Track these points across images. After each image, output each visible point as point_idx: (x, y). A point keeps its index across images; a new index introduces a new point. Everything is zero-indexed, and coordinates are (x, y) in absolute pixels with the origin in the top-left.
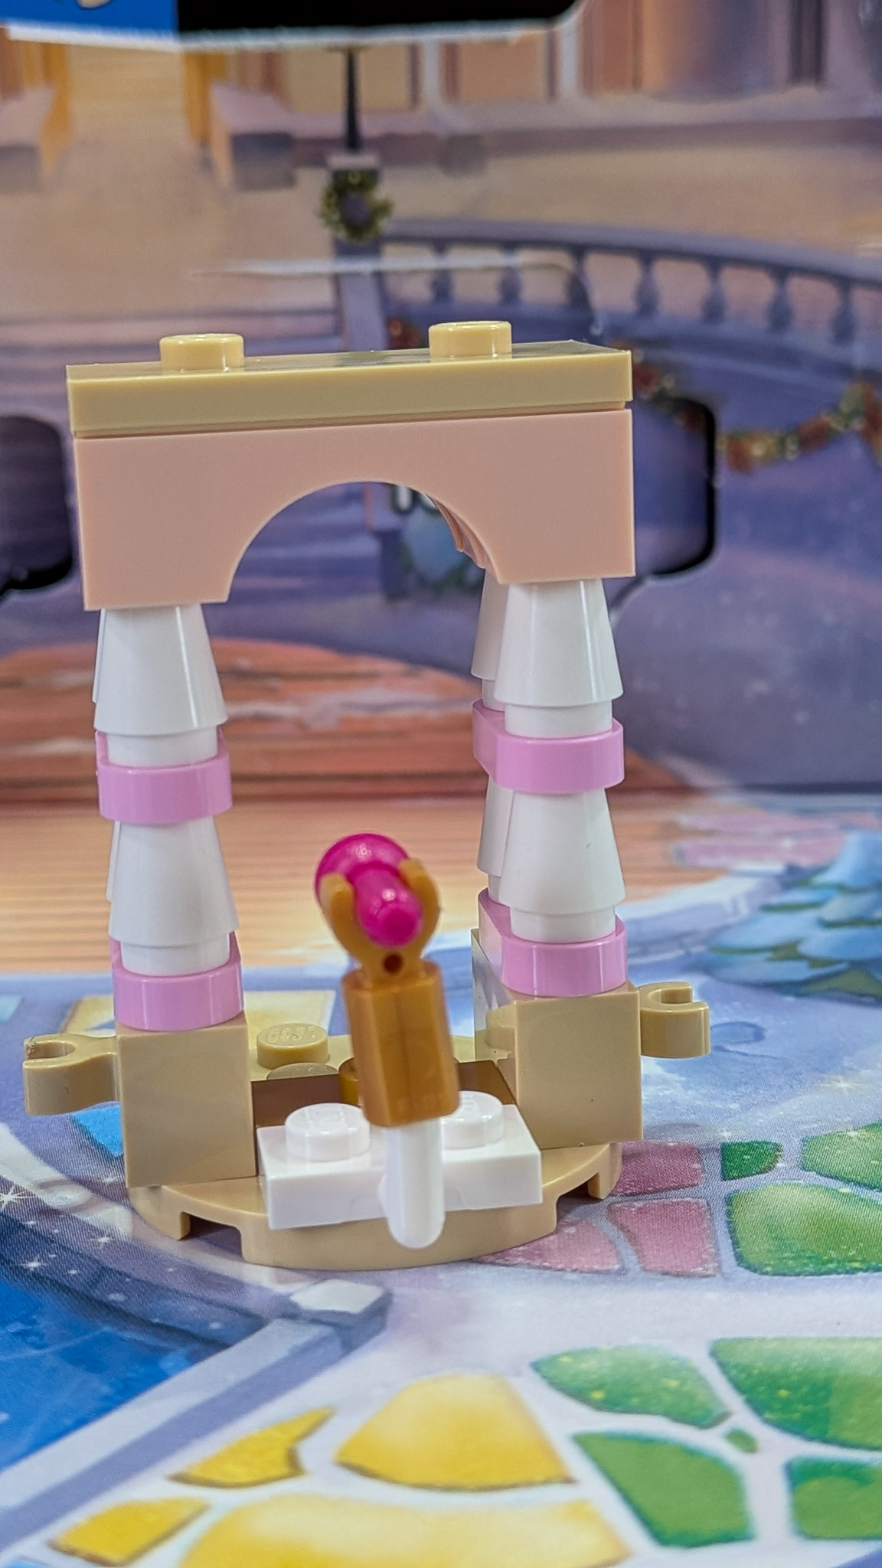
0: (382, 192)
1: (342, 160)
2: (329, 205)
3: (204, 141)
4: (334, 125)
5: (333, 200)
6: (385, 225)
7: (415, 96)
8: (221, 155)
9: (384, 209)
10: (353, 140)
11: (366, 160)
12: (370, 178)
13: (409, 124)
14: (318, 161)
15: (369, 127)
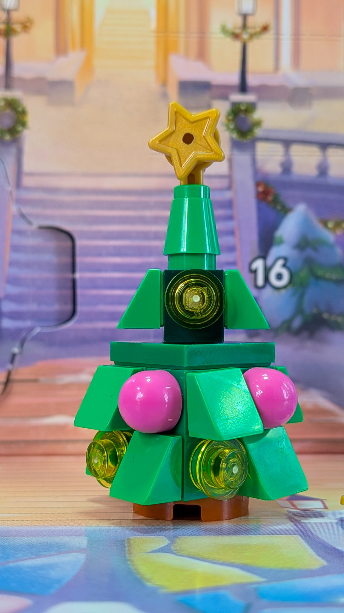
0: (257, 115)
1: (237, 97)
2: (229, 120)
3: (164, 83)
4: (234, 79)
5: (231, 118)
6: (258, 132)
7: (277, 67)
8: (173, 91)
9: (258, 124)
10: (243, 87)
11: (249, 98)
12: (251, 108)
13: (273, 81)
14: (225, 97)
15: (252, 80)
